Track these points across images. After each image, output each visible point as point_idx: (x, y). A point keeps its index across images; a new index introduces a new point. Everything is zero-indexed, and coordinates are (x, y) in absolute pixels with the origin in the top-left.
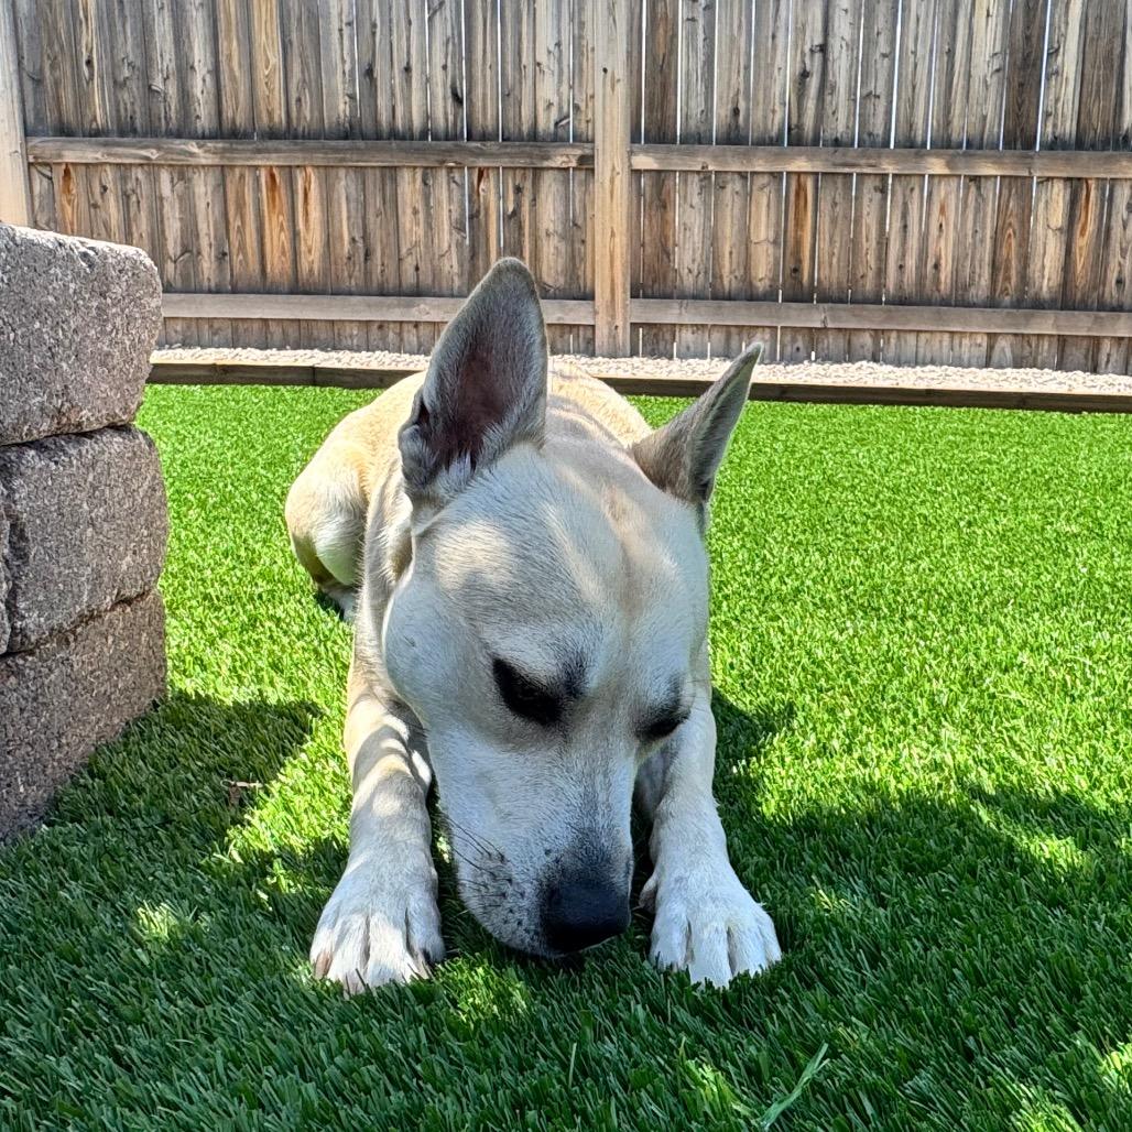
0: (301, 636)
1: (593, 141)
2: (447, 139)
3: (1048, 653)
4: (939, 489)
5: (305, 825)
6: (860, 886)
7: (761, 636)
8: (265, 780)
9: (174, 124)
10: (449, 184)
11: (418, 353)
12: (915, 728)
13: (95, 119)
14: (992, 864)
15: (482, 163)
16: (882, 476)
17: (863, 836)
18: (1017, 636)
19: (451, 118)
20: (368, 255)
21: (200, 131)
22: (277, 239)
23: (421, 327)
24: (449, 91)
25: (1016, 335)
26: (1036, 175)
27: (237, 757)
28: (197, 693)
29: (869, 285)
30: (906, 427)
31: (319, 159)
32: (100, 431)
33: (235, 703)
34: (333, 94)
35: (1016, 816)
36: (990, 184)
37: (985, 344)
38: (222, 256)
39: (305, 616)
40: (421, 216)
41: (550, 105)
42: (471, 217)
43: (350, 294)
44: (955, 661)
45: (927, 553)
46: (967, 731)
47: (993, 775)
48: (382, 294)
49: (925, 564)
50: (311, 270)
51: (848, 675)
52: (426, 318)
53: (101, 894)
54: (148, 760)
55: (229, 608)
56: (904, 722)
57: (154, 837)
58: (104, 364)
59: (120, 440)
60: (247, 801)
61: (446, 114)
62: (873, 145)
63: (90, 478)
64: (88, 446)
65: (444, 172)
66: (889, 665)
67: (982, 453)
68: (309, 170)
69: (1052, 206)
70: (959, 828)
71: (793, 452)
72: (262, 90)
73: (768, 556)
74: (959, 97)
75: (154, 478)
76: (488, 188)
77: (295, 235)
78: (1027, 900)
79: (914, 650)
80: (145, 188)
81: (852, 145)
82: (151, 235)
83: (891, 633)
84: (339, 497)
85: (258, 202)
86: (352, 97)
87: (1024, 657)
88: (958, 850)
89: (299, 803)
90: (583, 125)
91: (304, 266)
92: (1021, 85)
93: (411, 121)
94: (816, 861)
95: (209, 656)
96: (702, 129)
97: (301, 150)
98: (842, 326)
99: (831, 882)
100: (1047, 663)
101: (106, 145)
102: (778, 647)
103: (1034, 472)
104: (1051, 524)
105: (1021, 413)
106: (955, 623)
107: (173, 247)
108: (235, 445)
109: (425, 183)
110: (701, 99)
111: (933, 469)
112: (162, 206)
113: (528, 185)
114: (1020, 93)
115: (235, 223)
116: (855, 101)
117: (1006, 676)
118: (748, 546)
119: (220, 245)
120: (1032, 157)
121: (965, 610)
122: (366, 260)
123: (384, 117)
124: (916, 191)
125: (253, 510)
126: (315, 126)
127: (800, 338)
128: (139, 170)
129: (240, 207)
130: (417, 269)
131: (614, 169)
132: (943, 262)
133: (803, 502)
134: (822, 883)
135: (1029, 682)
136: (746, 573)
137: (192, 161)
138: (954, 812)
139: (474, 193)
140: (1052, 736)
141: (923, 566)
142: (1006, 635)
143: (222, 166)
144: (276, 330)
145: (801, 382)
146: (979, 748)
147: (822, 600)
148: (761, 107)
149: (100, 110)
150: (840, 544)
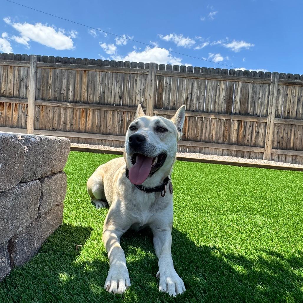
0: (88, 211)
1: (146, 108)
2: (118, 105)
3: (236, 223)
4: (213, 183)
5: (91, 255)
6: (201, 275)
7: (179, 216)
8: (83, 245)
9: (65, 99)
10: (117, 114)
11: (108, 146)
12: (210, 239)
13: (50, 98)
14: (227, 271)
15: (124, 110)
16: (201, 179)
17: (201, 264)
18: (230, 218)
19: (119, 102)
20: (100, 126)
21: (70, 101)
22: (83, 122)
23: (110, 141)
24: (119, 97)
25: (228, 149)
26: (232, 119)
27: (77, 239)
28: (68, 223)
29: (199, 138)
30: (206, 167)
31: (93, 108)
32: (57, 173)
33: (76, 226)
34: (96, 96)
35: (231, 260)
36: (223, 120)
37: (221, 151)
38: (72, 125)
39: (89, 206)
40: (112, 120)
41: (138, 101)
42: (121, 121)
43: (96, 134)
44: (218, 224)
45: (211, 198)
46: (221, 240)
47: (226, 251)
48: (102, 134)
49: (211, 200)
50: (89, 128)
51: (197, 226)
52: (111, 139)
53: (51, 269)
54: (59, 239)
55: (73, 204)
56: (208, 237)
57: (61, 257)
58: (60, 160)
59: (61, 174)
60: (80, 249)
61: (118, 101)
62: (200, 112)
63: (55, 182)
64: (56, 176)
65: (117, 112)
66: (205, 224)
67: (221, 175)
68: (90, 110)
69: (235, 126)
70: (220, 262)
71: (184, 173)
72: (83, 94)
73: (180, 197)
74: (217, 103)
75: (65, 181)
76: (125, 116)
77: (86, 122)
78: (234, 280)
79: (210, 220)
80: (58, 111)
81: (196, 111)
82: (58, 120)
83: (205, 216)
84: (98, 181)
85: (80, 115)
86: (100, 97)
87: (231, 223)
88: (220, 268)
89: (90, 250)
90: (144, 105)
91: (88, 127)
92: (229, 102)
93: (111, 102)
94: (192, 269)
95: (70, 215)
96: (167, 107)
97: (89, 106)
98: (194, 146)
99: (195, 274)
100: (236, 225)
101: (51, 102)
102: (183, 219)
103: (232, 180)
104: (236, 192)
105: (229, 166)
106: (218, 215)
107: (62, 122)
108: (72, 165)
109: (113, 113)
110: (167, 101)
111: (212, 178)
112: (61, 114)
113: (133, 115)
114: (229, 104)
115: (75, 119)
116: (197, 103)
117: (228, 228)
118: (176, 194)
119: (71, 123)
120: (231, 116)
121: (219, 212)
122: (100, 127)
123: (106, 101)
124: (209, 121)
125: (77, 181)
126: (92, 102)
127: (185, 148)
128: (57, 107)
129: (76, 115)
130: (110, 130)
131: (150, 113)
132: (213, 134)
133: (186, 184)
134: (194, 274)
135: (233, 229)
136: (176, 201)
137: (68, 107)
138: (219, 259)
139: (122, 116)
140: (237, 242)
141: (210, 201)
142: (228, 218)
143: (73, 108)
144: (81, 140)
145: (185, 157)
146: (223, 244)
147: (191, 208)
148: (179, 103)
149: (51, 96)
150: (194, 194)
